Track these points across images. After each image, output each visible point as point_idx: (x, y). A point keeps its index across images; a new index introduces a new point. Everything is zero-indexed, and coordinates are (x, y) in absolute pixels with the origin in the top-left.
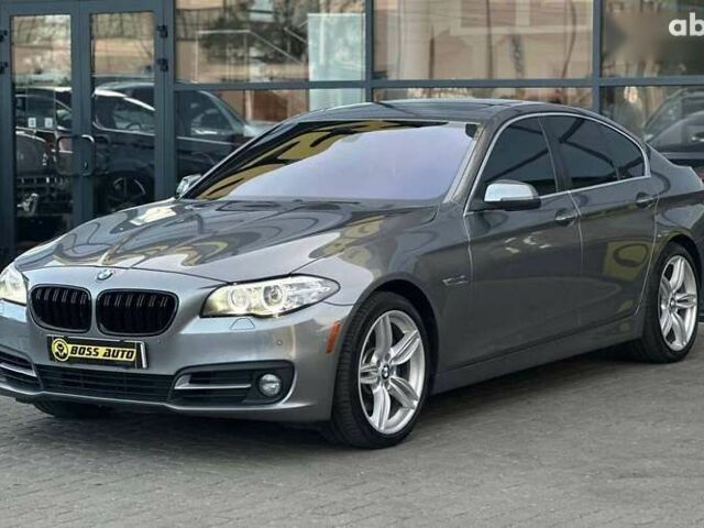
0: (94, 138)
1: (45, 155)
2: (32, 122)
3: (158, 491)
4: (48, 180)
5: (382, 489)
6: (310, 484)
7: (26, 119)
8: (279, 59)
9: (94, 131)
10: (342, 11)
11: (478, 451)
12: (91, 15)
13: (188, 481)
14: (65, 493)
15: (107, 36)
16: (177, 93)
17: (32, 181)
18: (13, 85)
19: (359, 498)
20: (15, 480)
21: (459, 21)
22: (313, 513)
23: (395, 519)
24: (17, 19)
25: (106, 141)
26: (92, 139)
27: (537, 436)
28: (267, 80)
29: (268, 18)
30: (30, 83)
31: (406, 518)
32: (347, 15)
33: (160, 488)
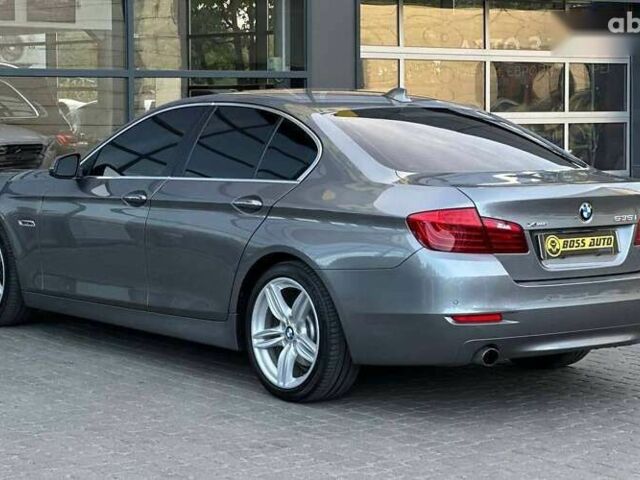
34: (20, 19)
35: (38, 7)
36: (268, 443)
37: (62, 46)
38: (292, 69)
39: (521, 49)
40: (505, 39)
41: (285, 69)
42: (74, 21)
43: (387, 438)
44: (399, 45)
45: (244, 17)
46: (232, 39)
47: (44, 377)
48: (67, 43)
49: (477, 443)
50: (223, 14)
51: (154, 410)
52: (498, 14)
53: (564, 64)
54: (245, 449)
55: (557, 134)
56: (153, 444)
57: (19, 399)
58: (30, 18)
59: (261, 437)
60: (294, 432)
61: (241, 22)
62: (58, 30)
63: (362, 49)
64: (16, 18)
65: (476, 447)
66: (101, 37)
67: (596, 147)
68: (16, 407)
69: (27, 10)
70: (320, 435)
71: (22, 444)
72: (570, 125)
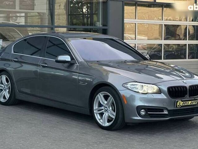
34: (17, 9)
35: (23, 5)
36: (98, 142)
37: (30, 17)
38: (103, 26)
39: (173, 20)
40: (168, 17)
41: (101, 26)
42: (34, 10)
43: (134, 141)
44: (136, 19)
45: (85, 9)
46: (81, 16)
47: (28, 120)
48: (32, 16)
49: (162, 143)
50: (79, 8)
51: (62, 131)
52: (166, 10)
53: (187, 25)
54: (91, 143)
55: (184, 47)
56: (63, 141)
57: (21, 126)
58: (20, 9)
59: (95, 140)
60: (106, 138)
61: (84, 10)
62: (28, 12)
63: (125, 20)
64: (16, 8)
65: (162, 144)
66: (42, 15)
67: (196, 51)
68: (20, 129)
69: (20, 6)
70: (114, 139)
71: (23, 140)
72: (188, 44)
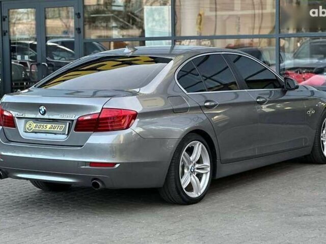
0: (48, 64)
1: (23, 72)
2: (19, 57)
3: (88, 225)
4: (25, 84)
5: (191, 223)
6: (157, 221)
7: (16, 56)
8: (126, 27)
9: (47, 61)
10: (151, 5)
11: (232, 205)
12: (45, 8)
13: (102, 221)
14: (46, 227)
15: (53, 18)
16: (85, 43)
17: (18, 84)
18: (10, 40)
19: (180, 227)
20: (22, 221)
21: (209, 9)
22: (160, 235)
23: (198, 237)
24: (11, 11)
25: (53, 66)
26: (46, 65)
27: (258, 198)
28: (121, 37)
29: (122, 9)
30: (18, 40)
31: (203, 237)
32: (154, 7)
33: (89, 224)
